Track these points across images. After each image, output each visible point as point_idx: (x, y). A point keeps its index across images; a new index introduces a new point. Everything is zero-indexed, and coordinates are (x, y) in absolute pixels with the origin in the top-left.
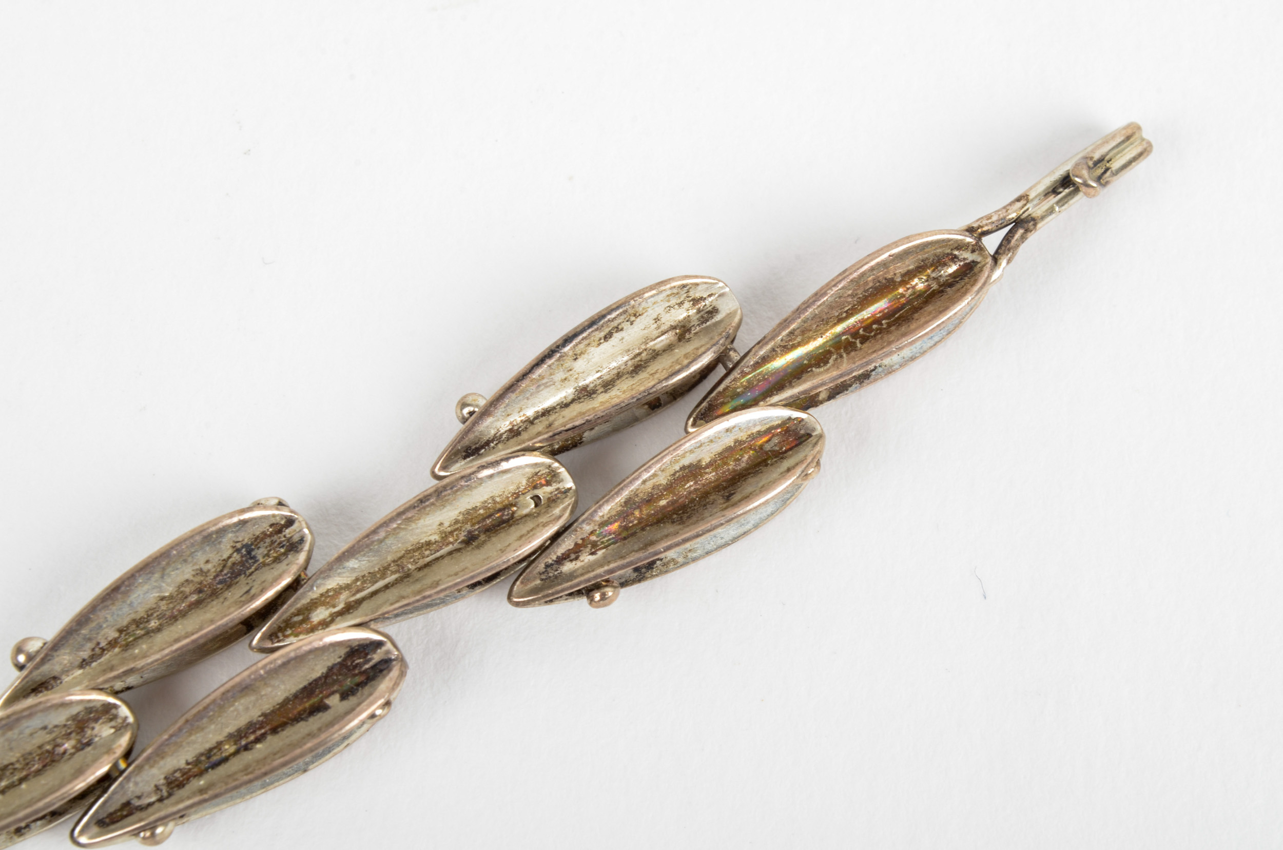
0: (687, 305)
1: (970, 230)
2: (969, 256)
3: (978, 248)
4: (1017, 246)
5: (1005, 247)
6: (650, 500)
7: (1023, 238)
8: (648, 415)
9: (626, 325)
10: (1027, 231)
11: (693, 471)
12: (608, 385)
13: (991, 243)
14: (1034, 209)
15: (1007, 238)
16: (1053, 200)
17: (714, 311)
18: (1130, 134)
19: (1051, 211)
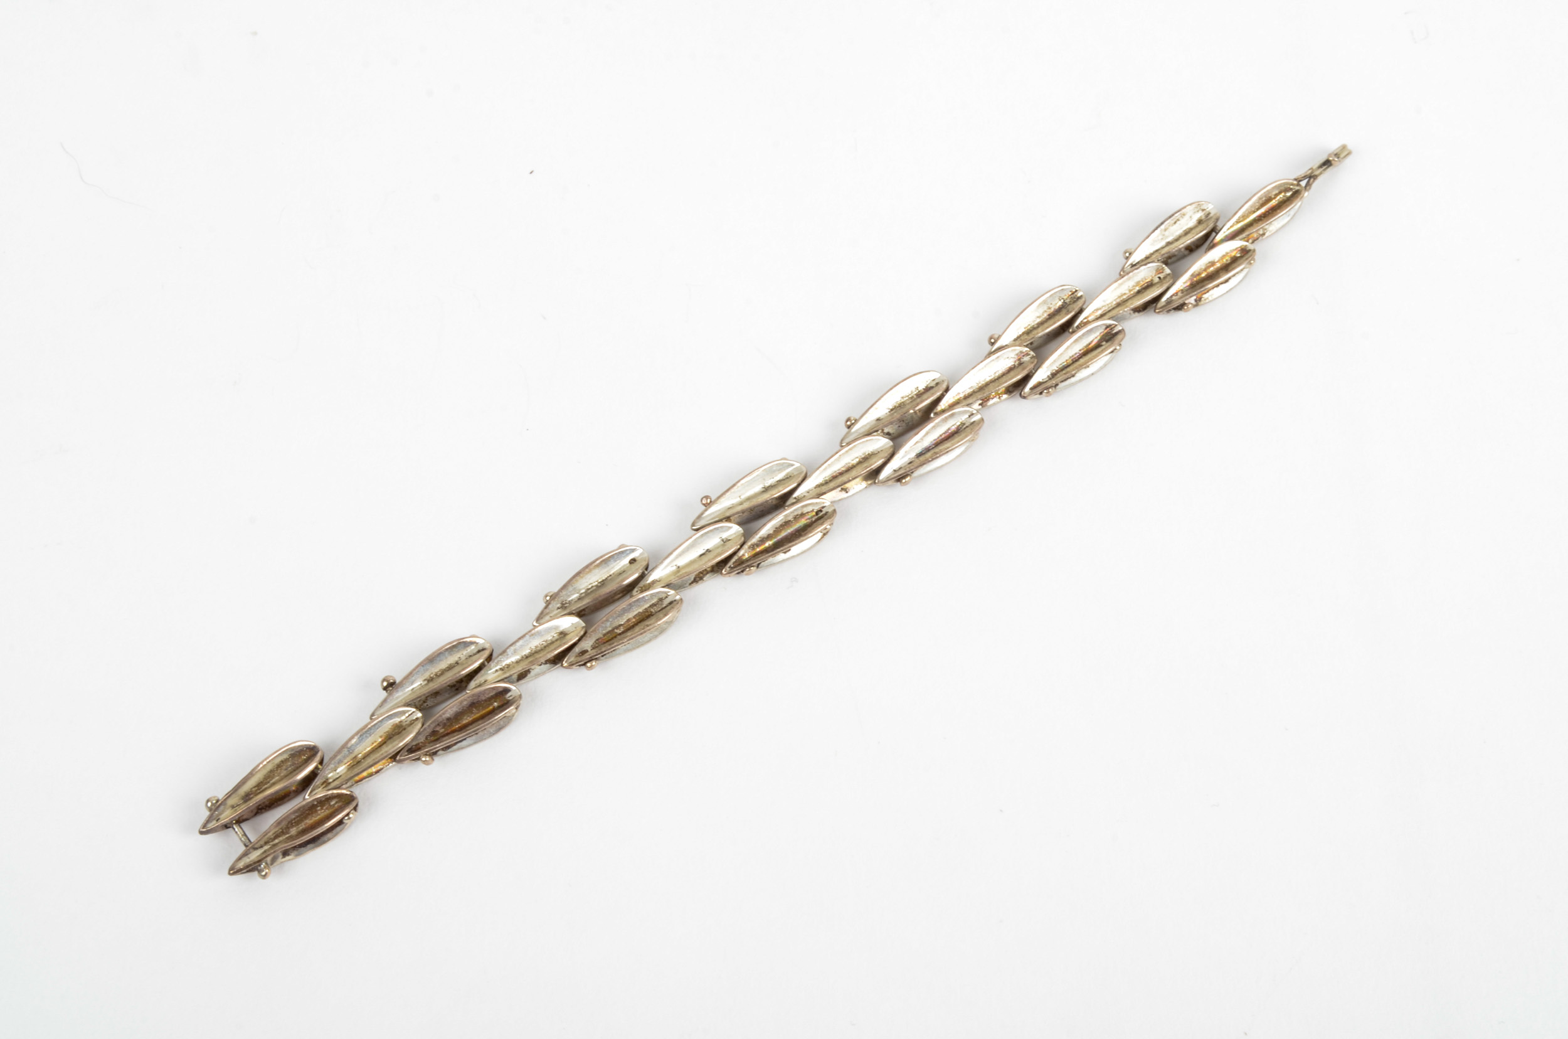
0: (1200, 212)
1: (1295, 180)
2: (1297, 188)
3: (1298, 185)
4: (1312, 184)
5: (1308, 185)
6: (1199, 274)
7: (1313, 181)
8: (1189, 254)
9: (1181, 219)
10: (1315, 179)
11: (1213, 263)
12: (1177, 240)
13: (1303, 183)
14: (1317, 173)
15: (1308, 182)
16: (1321, 170)
17: (1209, 214)
18: (1344, 147)
19: (1321, 173)
